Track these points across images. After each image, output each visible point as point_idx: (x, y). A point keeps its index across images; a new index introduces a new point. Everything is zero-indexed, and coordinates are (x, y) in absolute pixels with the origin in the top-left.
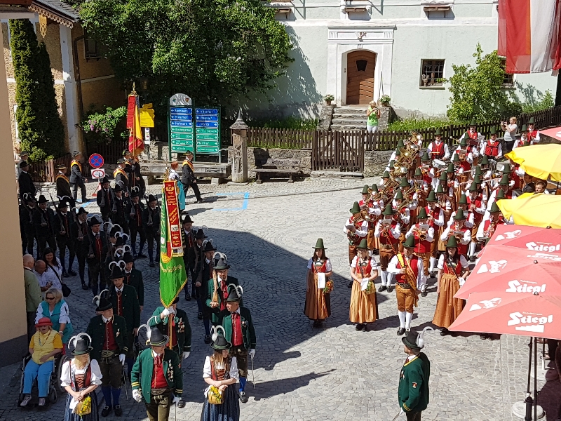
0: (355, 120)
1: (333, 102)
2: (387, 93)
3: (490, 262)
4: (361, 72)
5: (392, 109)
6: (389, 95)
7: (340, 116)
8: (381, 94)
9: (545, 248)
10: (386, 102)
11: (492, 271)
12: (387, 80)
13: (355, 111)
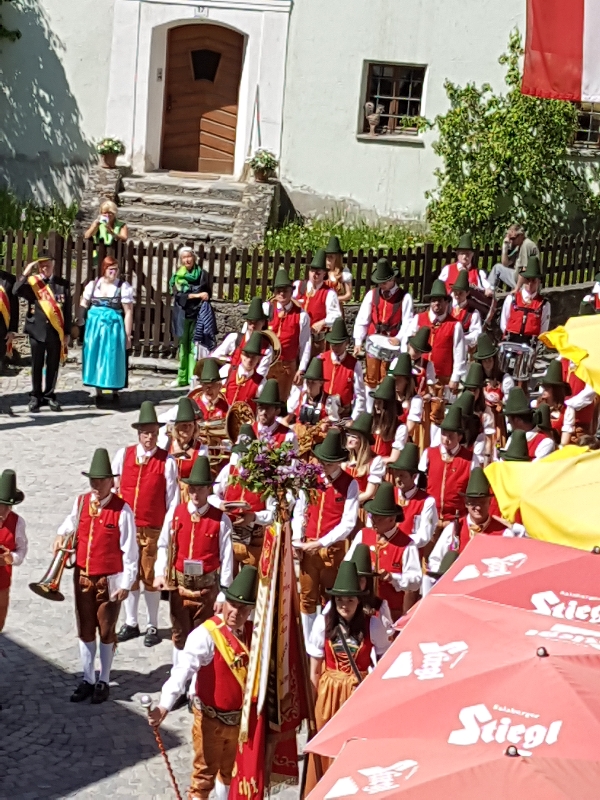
0: (180, 214)
1: (121, 161)
2: (272, 146)
3: (424, 647)
4: (204, 83)
5: (281, 191)
6: (276, 152)
7: (139, 200)
8: (255, 149)
9: (582, 613)
10: (265, 171)
11: (423, 675)
12: (272, 109)
13: (180, 190)
